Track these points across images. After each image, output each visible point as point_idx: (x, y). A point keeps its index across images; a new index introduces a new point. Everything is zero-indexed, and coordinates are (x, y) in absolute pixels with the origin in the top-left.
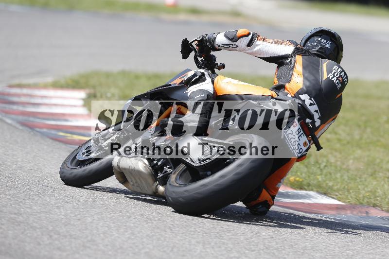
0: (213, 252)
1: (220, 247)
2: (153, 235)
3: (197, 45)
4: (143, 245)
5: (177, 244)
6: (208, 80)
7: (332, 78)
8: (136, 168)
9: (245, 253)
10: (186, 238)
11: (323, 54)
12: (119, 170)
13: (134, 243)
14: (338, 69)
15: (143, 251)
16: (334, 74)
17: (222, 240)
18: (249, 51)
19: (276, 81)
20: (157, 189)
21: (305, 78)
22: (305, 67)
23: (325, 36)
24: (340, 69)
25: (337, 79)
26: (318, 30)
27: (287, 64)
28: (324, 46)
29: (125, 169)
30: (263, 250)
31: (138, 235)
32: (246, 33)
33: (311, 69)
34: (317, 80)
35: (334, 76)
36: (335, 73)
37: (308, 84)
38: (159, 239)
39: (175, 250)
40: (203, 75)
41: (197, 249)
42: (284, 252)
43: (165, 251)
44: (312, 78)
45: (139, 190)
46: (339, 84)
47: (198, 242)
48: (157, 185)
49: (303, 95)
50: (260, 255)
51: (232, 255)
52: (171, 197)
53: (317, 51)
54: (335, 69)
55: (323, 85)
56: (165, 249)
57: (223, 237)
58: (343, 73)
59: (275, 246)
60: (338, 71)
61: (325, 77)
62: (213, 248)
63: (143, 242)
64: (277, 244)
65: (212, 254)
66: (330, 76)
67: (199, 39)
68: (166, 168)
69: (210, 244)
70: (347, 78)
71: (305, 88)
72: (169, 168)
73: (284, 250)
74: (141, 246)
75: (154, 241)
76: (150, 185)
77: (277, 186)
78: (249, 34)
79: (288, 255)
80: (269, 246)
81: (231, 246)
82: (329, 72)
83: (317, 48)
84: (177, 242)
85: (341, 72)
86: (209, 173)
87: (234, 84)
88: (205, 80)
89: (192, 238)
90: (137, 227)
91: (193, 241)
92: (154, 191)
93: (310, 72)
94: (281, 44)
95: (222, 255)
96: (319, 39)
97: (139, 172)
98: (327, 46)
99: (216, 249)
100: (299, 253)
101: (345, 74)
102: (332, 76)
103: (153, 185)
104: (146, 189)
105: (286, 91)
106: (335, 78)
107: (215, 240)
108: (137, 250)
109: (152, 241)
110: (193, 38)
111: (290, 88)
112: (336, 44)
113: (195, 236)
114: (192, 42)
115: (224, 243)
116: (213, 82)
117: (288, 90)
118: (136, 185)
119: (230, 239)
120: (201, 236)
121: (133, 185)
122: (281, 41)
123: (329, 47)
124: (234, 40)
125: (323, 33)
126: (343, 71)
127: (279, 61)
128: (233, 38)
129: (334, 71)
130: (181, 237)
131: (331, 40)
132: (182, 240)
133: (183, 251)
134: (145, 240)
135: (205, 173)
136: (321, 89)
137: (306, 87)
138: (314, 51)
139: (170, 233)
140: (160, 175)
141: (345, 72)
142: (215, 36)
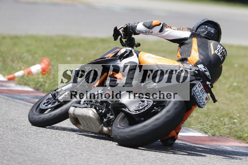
0: (53, 150)
1: (58, 147)
2: (15, 139)
3: (123, 31)
4: (8, 146)
5: (31, 145)
6: (135, 55)
7: (218, 53)
8: (88, 115)
9: (74, 150)
10: (36, 141)
11: (209, 37)
12: (74, 116)
13: (3, 145)
14: (220, 47)
15: (9, 150)
16: (218, 51)
17: (59, 142)
18: (160, 35)
19: (180, 56)
20: (102, 129)
21: (200, 53)
22: (199, 46)
23: (211, 25)
24: (222, 47)
25: (221, 54)
26: (205, 20)
27: (187, 44)
28: (209, 31)
29: (79, 115)
30: (85, 148)
31: (5, 139)
32: (158, 23)
33: (203, 47)
34: (208, 55)
35: (219, 52)
36: (219, 49)
37: (202, 57)
38: (19, 142)
39: (29, 149)
40: (131, 51)
41: (43, 148)
42: (98, 149)
43: (22, 150)
44: (204, 53)
45: (88, 130)
46: (222, 57)
47: (44, 144)
48: (103, 126)
49: (200, 65)
50: (83, 151)
51: (66, 152)
52: (119, 136)
53: (205, 35)
54: (219, 47)
55: (212, 58)
56: (22, 148)
57: (60, 140)
58: (224, 50)
59: (93, 146)
60: (221, 49)
61: (213, 53)
62: (53, 147)
63: (9, 144)
64: (94, 145)
65: (53, 151)
66: (216, 52)
67: (124, 27)
68: (108, 115)
69: (52, 145)
70: (227, 53)
71: (201, 61)
72: (111, 115)
73: (98, 148)
74: (7, 147)
75: (16, 143)
76: (98, 127)
77: (181, 126)
78: (160, 24)
79: (101, 151)
80: (89, 145)
81: (65, 146)
82: (215, 49)
83: (205, 33)
84: (31, 143)
85: (223, 49)
86: (142, 119)
87: (153, 58)
88: (133, 55)
89: (40, 141)
90: (5, 134)
91: (41, 143)
92: (100, 130)
93: (203, 49)
94: (182, 30)
95: (59, 152)
96: (206, 27)
97: (90, 118)
98: (212, 31)
99: (56, 148)
100: (108, 150)
101: (225, 51)
102: (217, 52)
103: (99, 126)
104: (94, 129)
105: (188, 62)
106: (219, 53)
107: (54, 142)
108: (5, 149)
109: (15, 143)
110: (121, 26)
111: (191, 60)
112: (217, 30)
113: (42, 140)
114: (120, 29)
115: (60, 144)
116: (138, 56)
117: (189, 62)
118: (86, 126)
119: (64, 142)
120: (46, 140)
121: (84, 126)
122: (182, 28)
123: (213, 32)
124: (150, 28)
125: (209, 23)
126: (224, 48)
127: (181, 42)
128: (150, 27)
129: (218, 48)
130: (33, 140)
131: (214, 28)
132: (33, 142)
133: (35, 149)
134: (10, 142)
135: (140, 119)
136: (211, 61)
137: (201, 59)
138: (203, 35)
139: (26, 138)
140: (105, 120)
141: (225, 49)
142: (136, 24)
